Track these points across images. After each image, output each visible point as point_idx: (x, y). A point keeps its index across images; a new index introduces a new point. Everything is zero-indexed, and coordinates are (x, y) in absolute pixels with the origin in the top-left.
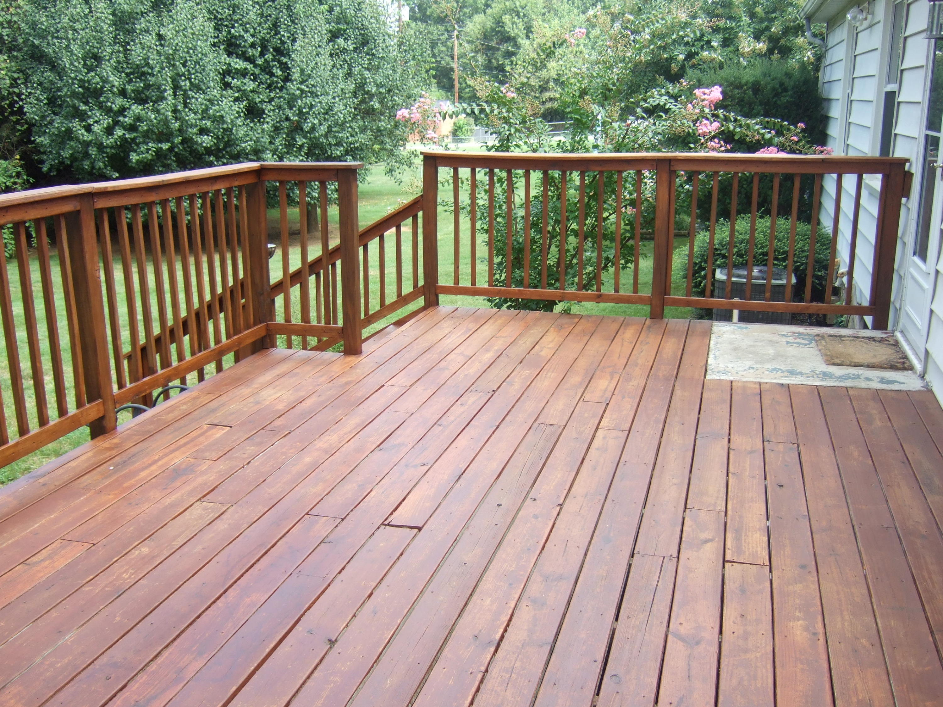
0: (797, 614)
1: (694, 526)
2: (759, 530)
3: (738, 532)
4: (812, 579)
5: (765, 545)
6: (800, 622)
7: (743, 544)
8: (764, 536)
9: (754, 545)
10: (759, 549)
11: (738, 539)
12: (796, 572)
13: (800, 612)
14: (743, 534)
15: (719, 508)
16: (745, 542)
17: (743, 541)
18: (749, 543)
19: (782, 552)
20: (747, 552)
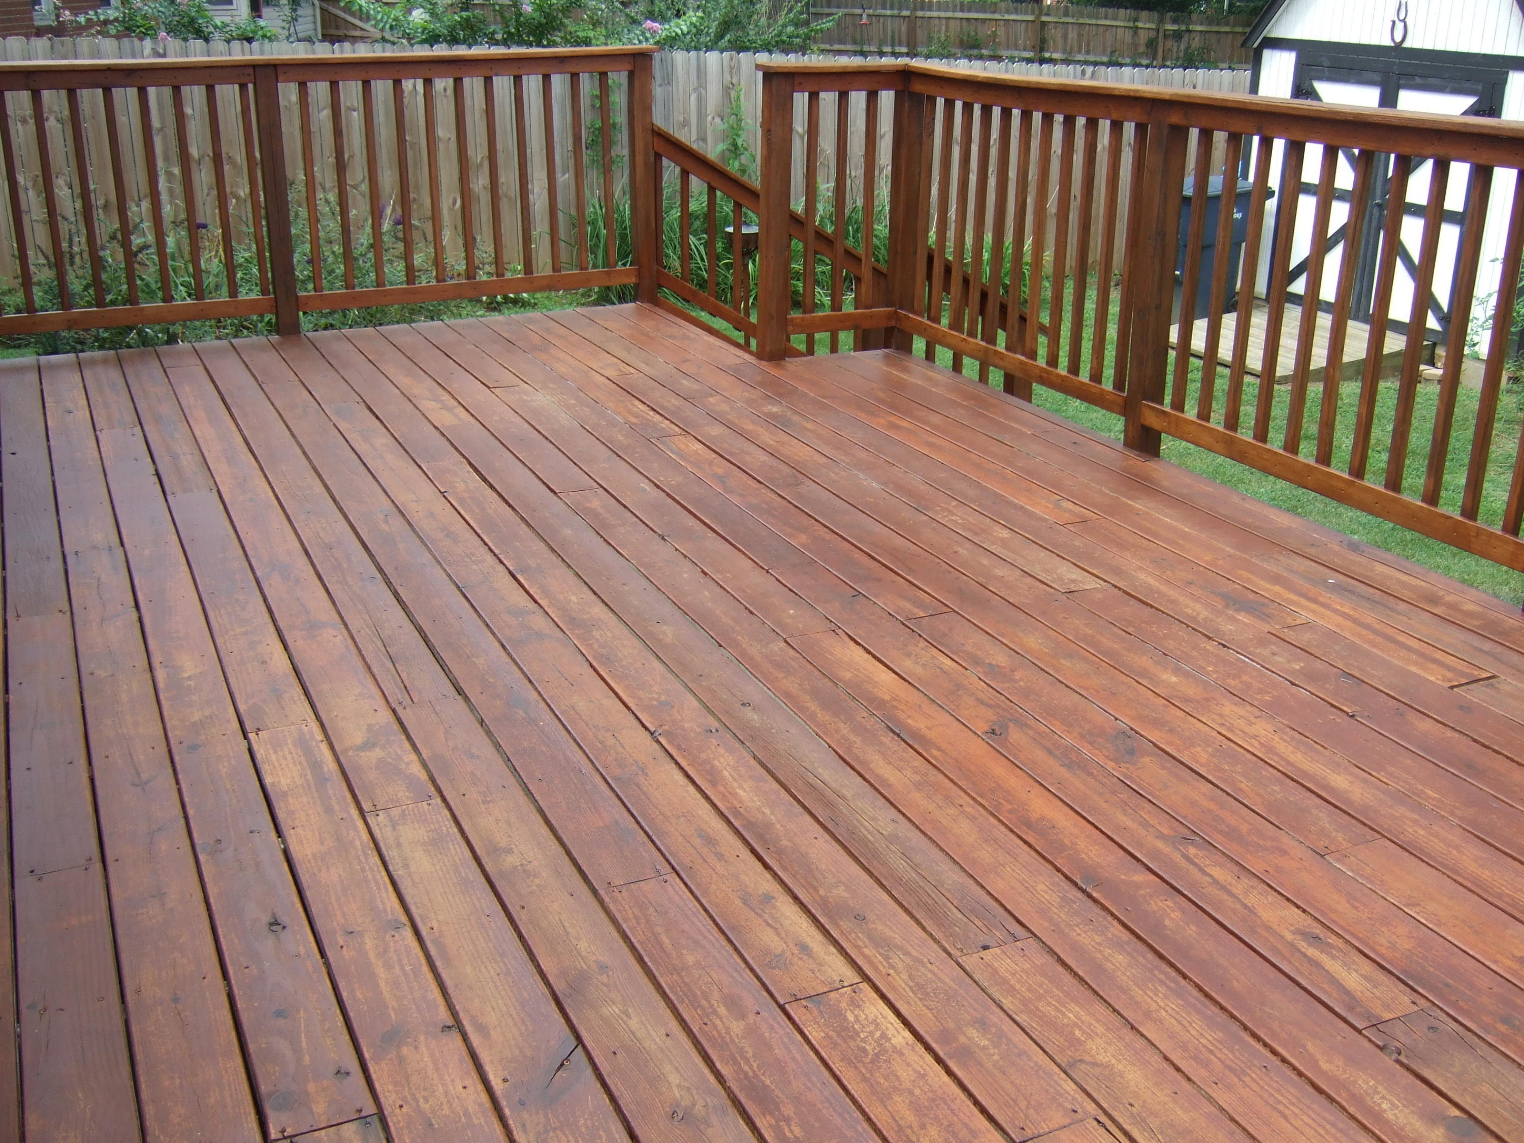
0: (192, 683)
1: (403, 766)
2: (285, 795)
3: (321, 780)
4: (178, 733)
5: (265, 769)
6: (186, 675)
7: (303, 759)
8: (273, 784)
9: (284, 762)
10: (273, 757)
11: (316, 765)
12: (203, 737)
13: (189, 686)
14: (310, 777)
15: (382, 816)
16: (300, 763)
17: (305, 763)
18: (294, 763)
19: (233, 762)
20: (290, 745)
